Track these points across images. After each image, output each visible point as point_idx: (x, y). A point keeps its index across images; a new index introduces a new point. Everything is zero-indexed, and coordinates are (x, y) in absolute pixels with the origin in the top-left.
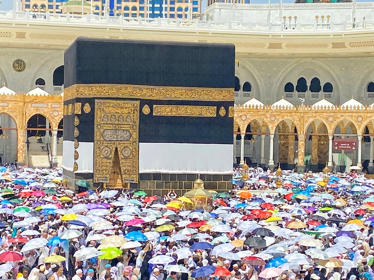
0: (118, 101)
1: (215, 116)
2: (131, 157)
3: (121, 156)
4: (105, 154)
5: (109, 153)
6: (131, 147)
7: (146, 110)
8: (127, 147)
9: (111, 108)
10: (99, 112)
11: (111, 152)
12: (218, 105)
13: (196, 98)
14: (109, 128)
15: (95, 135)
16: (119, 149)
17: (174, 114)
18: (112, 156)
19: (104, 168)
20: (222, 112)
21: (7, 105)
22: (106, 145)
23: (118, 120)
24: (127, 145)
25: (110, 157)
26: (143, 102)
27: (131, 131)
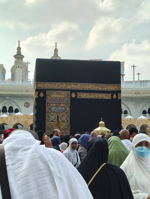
0: (59, 91)
1: (111, 99)
2: (66, 121)
3: (60, 121)
4: (52, 120)
5: (54, 119)
6: (66, 116)
7: (73, 95)
8: (63, 115)
9: (55, 95)
10: (48, 97)
11: (55, 118)
12: (112, 92)
13: (100, 89)
14: (54, 105)
15: (46, 109)
16: (59, 117)
17: (88, 97)
18: (56, 120)
19: (51, 127)
20: (115, 96)
21: (20, 119)
22: (53, 114)
23: (59, 101)
24: (63, 114)
25: (55, 121)
26: (72, 91)
27: (66, 107)
